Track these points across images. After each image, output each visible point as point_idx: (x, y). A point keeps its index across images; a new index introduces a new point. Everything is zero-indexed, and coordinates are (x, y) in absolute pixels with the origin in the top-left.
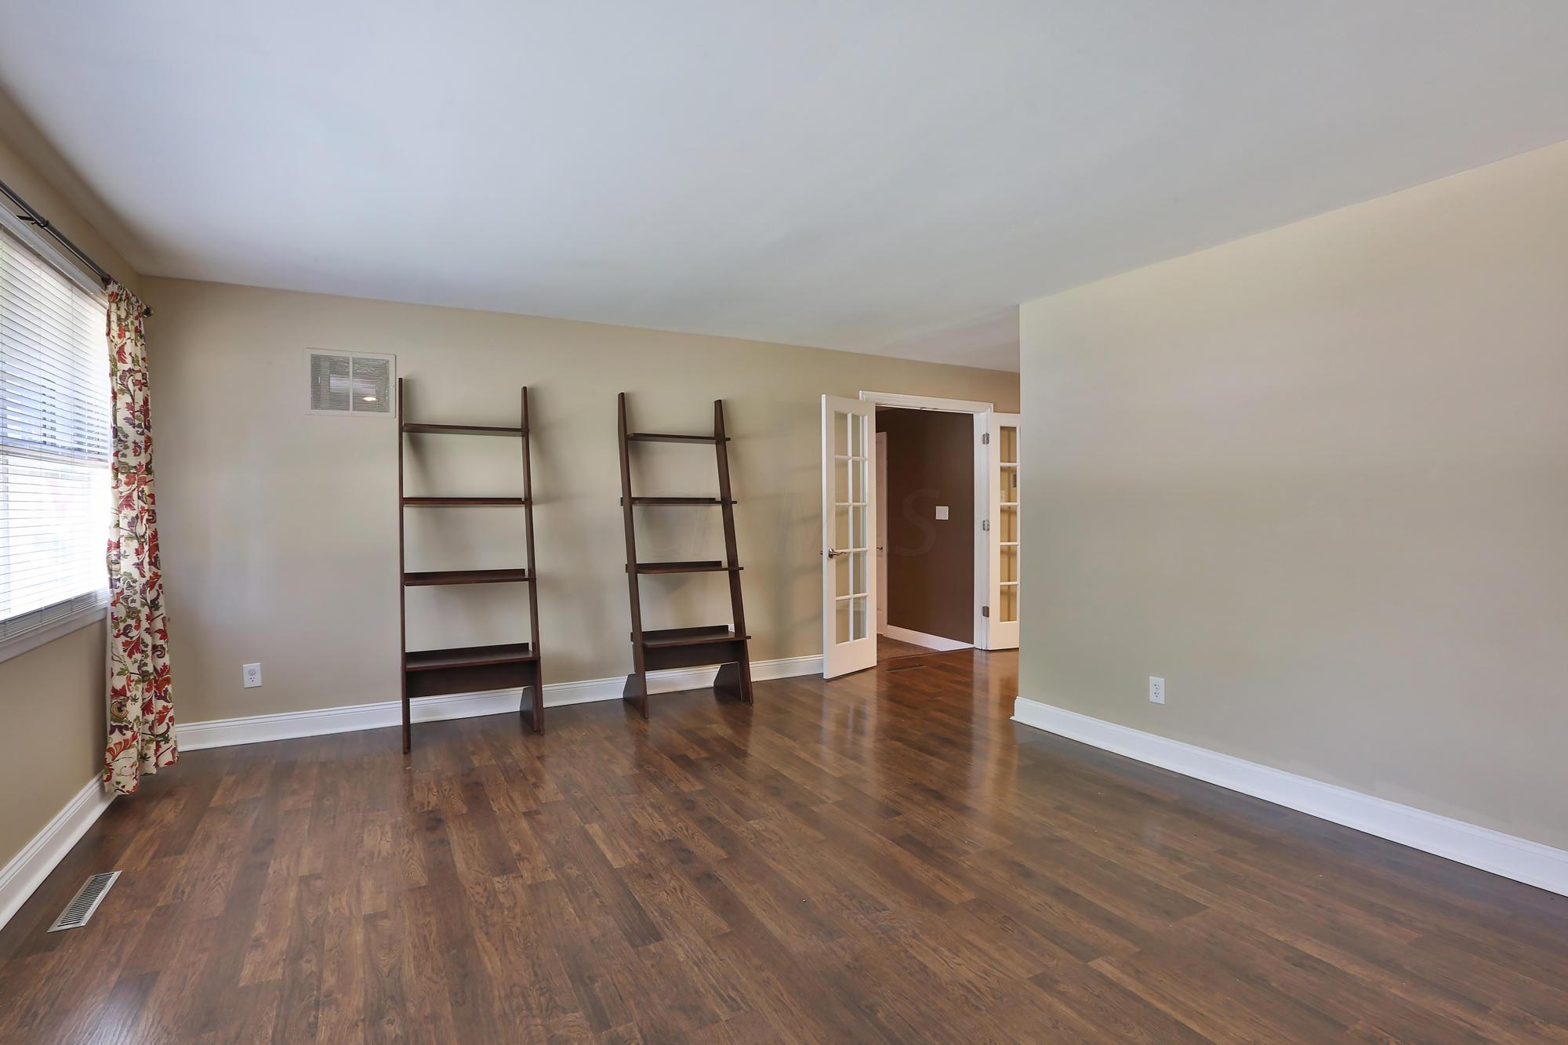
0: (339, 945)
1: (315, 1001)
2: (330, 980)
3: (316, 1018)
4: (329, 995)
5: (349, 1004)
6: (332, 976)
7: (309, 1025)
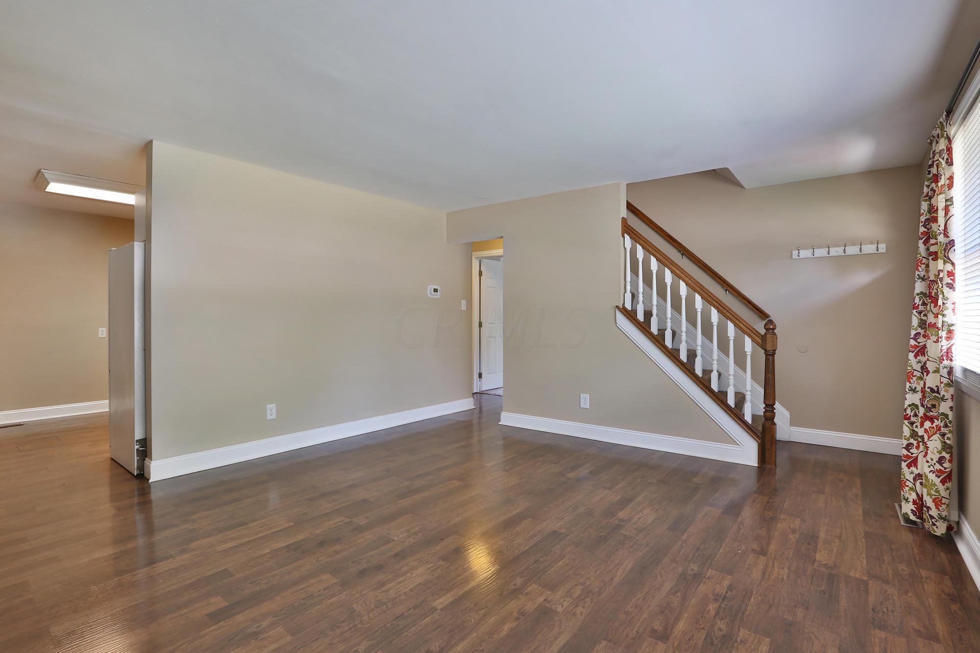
0: (696, 629)
1: (724, 601)
2: (712, 607)
3: (727, 592)
4: (716, 600)
5: (707, 589)
6: (710, 609)
7: (731, 591)
